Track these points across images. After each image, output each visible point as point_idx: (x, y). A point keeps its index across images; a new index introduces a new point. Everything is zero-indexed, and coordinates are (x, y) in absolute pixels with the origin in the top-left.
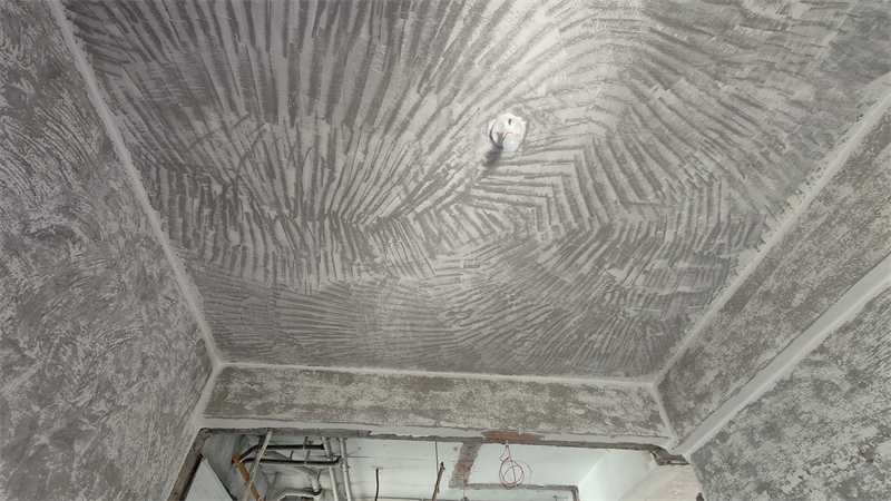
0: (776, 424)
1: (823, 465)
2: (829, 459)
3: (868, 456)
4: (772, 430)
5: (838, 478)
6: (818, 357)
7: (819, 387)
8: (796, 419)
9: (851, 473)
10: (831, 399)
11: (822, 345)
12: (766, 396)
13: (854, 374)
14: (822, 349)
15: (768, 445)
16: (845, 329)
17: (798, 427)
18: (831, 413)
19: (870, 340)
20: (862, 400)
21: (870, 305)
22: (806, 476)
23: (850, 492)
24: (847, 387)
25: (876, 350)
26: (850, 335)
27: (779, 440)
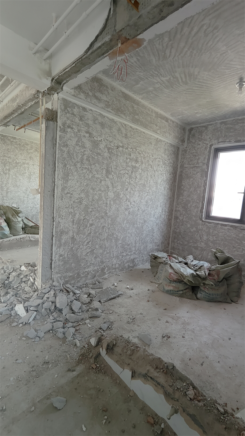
2: (111, 142)
3: (118, 147)
5: (109, 146)
6: (124, 125)
7: (119, 130)
9: (113, 147)
10: (120, 134)
11: (126, 125)
12: (107, 117)
13: (126, 135)
16: (131, 127)
18: (117, 136)
19: (132, 133)
20: (124, 139)
21: (137, 129)
23: (110, 150)
25: (132, 135)
26: (131, 129)
27: (102, 129)
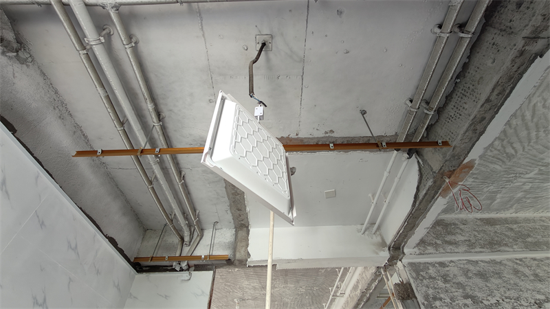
0: (486, 274)
1: (513, 301)
2: (517, 299)
3: (539, 305)
4: (482, 275)
6: (518, 262)
7: (516, 272)
8: (500, 278)
10: (522, 278)
12: (482, 261)
13: (536, 275)
14: (521, 260)
15: (478, 281)
16: (534, 259)
17: (500, 281)
18: (521, 283)
20: (539, 285)
21: (548, 258)
22: (501, 301)
24: (532, 278)
26: (537, 262)
27: (487, 281)
